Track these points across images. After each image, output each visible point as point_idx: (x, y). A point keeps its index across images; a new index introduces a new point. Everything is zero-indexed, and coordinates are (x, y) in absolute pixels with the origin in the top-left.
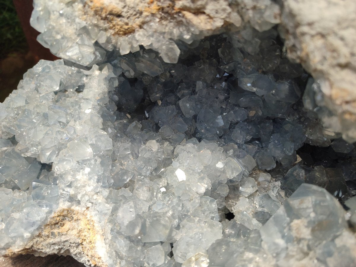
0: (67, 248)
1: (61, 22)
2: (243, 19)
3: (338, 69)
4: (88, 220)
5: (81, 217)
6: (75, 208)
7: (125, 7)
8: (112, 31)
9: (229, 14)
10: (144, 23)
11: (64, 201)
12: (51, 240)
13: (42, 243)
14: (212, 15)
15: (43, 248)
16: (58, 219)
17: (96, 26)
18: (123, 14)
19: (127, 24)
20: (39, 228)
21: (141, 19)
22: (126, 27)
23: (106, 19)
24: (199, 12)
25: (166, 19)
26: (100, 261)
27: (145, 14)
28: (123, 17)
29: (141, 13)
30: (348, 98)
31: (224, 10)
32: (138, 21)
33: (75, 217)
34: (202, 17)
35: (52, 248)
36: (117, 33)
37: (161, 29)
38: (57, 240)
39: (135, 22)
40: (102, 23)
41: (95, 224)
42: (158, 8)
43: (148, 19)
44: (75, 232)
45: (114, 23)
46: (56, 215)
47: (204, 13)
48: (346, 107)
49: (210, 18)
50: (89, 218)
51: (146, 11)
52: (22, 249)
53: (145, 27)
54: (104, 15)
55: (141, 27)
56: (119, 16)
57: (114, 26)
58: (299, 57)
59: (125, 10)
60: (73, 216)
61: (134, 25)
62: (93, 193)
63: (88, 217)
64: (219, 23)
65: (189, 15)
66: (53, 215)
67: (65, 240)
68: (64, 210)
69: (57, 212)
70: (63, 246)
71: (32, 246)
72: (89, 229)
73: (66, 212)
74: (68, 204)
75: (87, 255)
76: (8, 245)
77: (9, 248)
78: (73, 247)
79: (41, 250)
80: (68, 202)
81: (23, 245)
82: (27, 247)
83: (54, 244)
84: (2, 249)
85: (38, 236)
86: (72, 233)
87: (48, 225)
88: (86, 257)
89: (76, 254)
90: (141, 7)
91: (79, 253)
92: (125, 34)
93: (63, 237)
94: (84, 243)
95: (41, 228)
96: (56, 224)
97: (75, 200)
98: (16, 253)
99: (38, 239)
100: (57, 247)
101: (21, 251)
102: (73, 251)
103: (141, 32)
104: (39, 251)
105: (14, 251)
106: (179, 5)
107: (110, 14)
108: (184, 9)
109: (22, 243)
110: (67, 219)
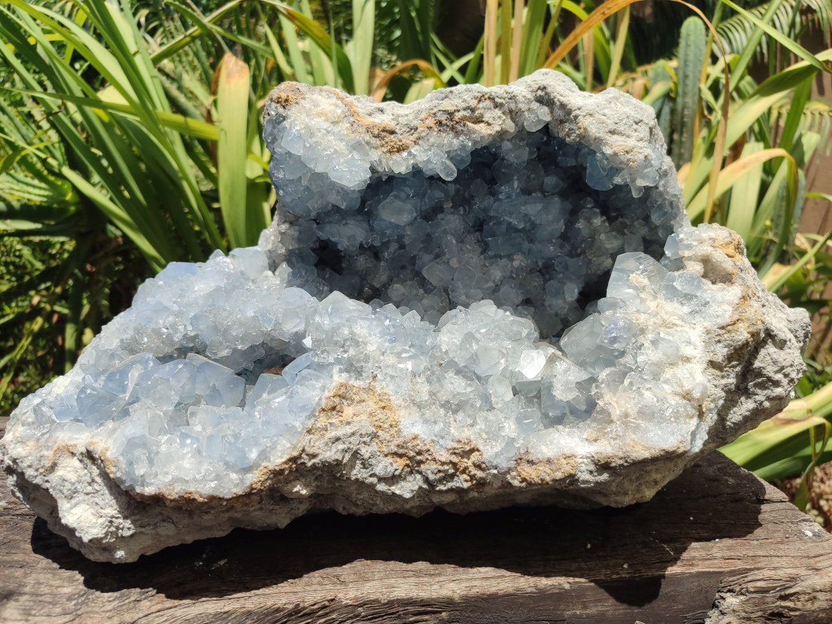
0: (355, 448)
1: (330, 138)
2: (516, 125)
3: (610, 135)
4: (379, 395)
5: (365, 396)
6: (355, 383)
7: (398, 124)
8: (385, 150)
9: (504, 120)
10: (418, 139)
11: (341, 371)
12: (333, 434)
13: (317, 444)
14: (490, 122)
15: (321, 451)
16: (335, 400)
17: (368, 143)
18: (397, 131)
19: (401, 141)
20: (312, 415)
21: (416, 135)
22: (401, 144)
23: (377, 136)
24: (478, 120)
25: (445, 131)
26: (419, 442)
27: (420, 129)
28: (397, 134)
29: (416, 129)
30: (627, 149)
31: (500, 117)
32: (412, 138)
33: (357, 398)
34: (482, 125)
35: (334, 450)
36: (390, 152)
37: (439, 141)
38: (339, 433)
39: (408, 139)
40: (374, 141)
41: (391, 398)
42: (435, 122)
43: (423, 134)
44: (364, 417)
45: (387, 140)
46: (332, 394)
47: (482, 122)
48: (629, 156)
49: (489, 124)
50: (379, 392)
51: (421, 127)
52: (288, 457)
53: (420, 142)
54: (376, 132)
55: (415, 143)
56: (392, 132)
57: (387, 143)
58: (578, 136)
59: (398, 127)
60: (354, 396)
61: (408, 142)
62: (378, 353)
63: (378, 390)
64: (498, 129)
65: (470, 124)
66: (327, 394)
67: (352, 431)
68: (341, 385)
69: (332, 388)
70: (350, 443)
71: (303, 450)
72: (384, 408)
73: (343, 390)
74: (345, 375)
75: (386, 456)
76: (264, 455)
77: (260, 465)
78: (363, 445)
79: (314, 461)
80: (345, 373)
81: (290, 448)
82: (295, 454)
83: (338, 439)
84: (248, 469)
85: (309, 432)
86: (359, 418)
87: (324, 410)
88: (386, 459)
89: (370, 458)
90: (415, 123)
91: (372, 456)
92: (399, 151)
93: (348, 427)
94: (380, 433)
95: (315, 416)
96: (334, 408)
97: (353, 368)
98: (277, 468)
99: (311, 436)
100: (341, 446)
101: (286, 463)
102: (365, 451)
103: (417, 147)
104: (309, 464)
105: (271, 467)
106: (458, 116)
107: (383, 131)
108: (464, 119)
109: (289, 445)
110: (346, 404)
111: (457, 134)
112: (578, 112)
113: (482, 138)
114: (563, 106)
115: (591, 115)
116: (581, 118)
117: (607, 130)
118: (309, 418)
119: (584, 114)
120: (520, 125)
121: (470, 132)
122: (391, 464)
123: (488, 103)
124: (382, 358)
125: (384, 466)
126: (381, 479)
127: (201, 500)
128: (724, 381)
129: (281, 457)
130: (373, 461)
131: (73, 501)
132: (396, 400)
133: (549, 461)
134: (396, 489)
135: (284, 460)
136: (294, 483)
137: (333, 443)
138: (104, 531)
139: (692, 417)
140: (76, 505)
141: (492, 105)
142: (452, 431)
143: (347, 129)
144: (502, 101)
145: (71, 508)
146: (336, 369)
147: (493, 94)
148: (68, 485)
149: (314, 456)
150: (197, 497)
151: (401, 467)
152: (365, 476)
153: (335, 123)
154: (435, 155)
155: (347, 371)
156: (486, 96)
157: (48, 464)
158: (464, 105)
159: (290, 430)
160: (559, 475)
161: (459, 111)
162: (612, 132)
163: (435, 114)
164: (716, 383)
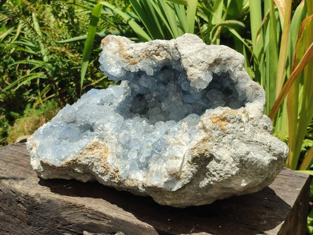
0: (93, 162)
1: (111, 60)
2: (171, 57)
4: (106, 148)
5: (102, 147)
6: (101, 142)
7: (134, 54)
8: (129, 63)
9: (167, 55)
10: (140, 60)
11: (97, 138)
12: (86, 156)
13: (82, 158)
15: (82, 160)
16: (92, 146)
17: (123, 61)
18: (133, 57)
19: (134, 60)
20: (82, 149)
21: (140, 59)
22: (134, 61)
23: (127, 59)
24: (158, 55)
25: (148, 58)
26: (109, 165)
27: (141, 56)
28: (133, 58)
29: (140, 56)
31: (165, 54)
32: (138, 59)
33: (100, 147)
34: (159, 56)
35: (86, 161)
36: (131, 64)
37: (146, 62)
38: (88, 156)
39: (137, 60)
40: (125, 60)
41: (109, 150)
42: (145, 54)
43: (142, 58)
44: (99, 153)
45: (130, 60)
46: (91, 144)
49: (161, 57)
51: (142, 56)
54: (126, 57)
55: (139, 62)
56: (132, 57)
57: (130, 61)
59: (134, 55)
61: (137, 61)
62: (110, 134)
63: (106, 146)
64: (164, 58)
65: (154, 56)
67: (93, 157)
69: (92, 142)
70: (92, 160)
71: (77, 159)
72: (105, 152)
73: (96, 144)
74: (98, 139)
75: (102, 167)
76: (66, 157)
77: (65, 160)
78: (96, 162)
79: (80, 162)
81: (73, 157)
82: (74, 159)
83: (87, 158)
84: (62, 160)
85: (81, 154)
86: (97, 153)
87: (87, 148)
88: (101, 168)
89: (96, 166)
90: (140, 54)
91: (98, 165)
92: (134, 64)
93: (92, 155)
94: (102, 159)
95: (83, 150)
96: (91, 149)
97: (101, 138)
98: (69, 162)
99: (81, 155)
100: (88, 160)
101: (72, 161)
102: (95, 164)
103: (139, 63)
104: (79, 163)
105: (67, 161)
106: (152, 52)
107: (129, 57)
108: (153, 54)
109: (73, 156)
110: (96, 148)
111: (152, 59)
112: (182, 56)
113: (159, 61)
115: (186, 58)
116: (183, 59)
117: (189, 65)
118: (82, 150)
121: (155, 59)
122: (102, 170)
123: (161, 48)
124: (111, 136)
125: (101, 170)
126: (100, 174)
127: (50, 165)
128: (191, 169)
129: (70, 159)
130: (97, 167)
131: (34, 159)
132: (110, 151)
133: (132, 180)
134: (103, 178)
135: (71, 160)
136: (76, 168)
137: (86, 159)
138: (38, 168)
139: (166, 177)
140: (34, 160)
141: (163, 49)
143: (118, 55)
144: (166, 48)
145: (33, 160)
147: (163, 45)
148: (33, 154)
149: (80, 161)
150: (50, 164)
151: (104, 171)
152: (95, 171)
153: (115, 53)
155: (99, 138)
156: (161, 46)
157: (30, 147)
158: (153, 49)
159: (75, 152)
160: (133, 185)
161: (152, 51)
162: (191, 66)
163: (146, 51)
164: (189, 169)
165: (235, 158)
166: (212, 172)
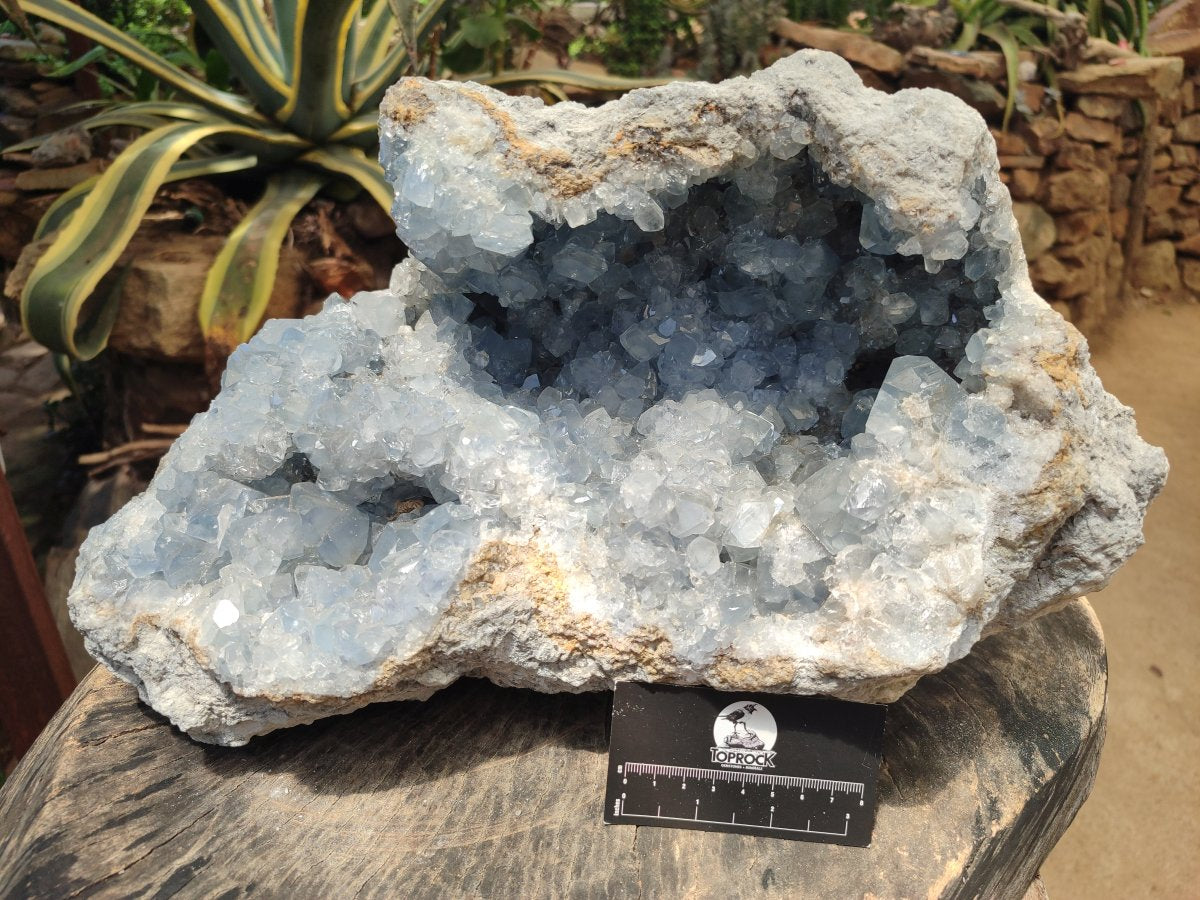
0: (508, 629)
1: (472, 183)
2: (758, 148)
3: (898, 178)
4: (543, 556)
5: (523, 557)
6: (511, 539)
7: (575, 150)
8: (555, 192)
9: (740, 142)
10: (607, 172)
11: (491, 526)
12: (479, 615)
13: (458, 628)
14: (716, 146)
15: (462, 637)
16: (482, 567)
17: (530, 184)
18: (574, 162)
19: (580, 177)
20: (452, 591)
21: (603, 167)
22: (580, 181)
23: (546, 172)
24: (699, 144)
25: (647, 160)
26: (591, 624)
27: (610, 158)
28: (574, 166)
29: (604, 157)
30: (921, 206)
31: (732, 138)
32: (598, 171)
33: (512, 560)
34: (704, 150)
35: (480, 634)
36: (564, 194)
37: (637, 177)
38: (486, 612)
39: (591, 174)
40: (540, 181)
41: (558, 560)
42: (632, 146)
43: (615, 165)
44: (521, 587)
45: (559, 176)
46: (478, 559)
47: (705, 145)
48: (922, 218)
49: (715, 150)
50: (542, 551)
51: (612, 154)
52: (420, 648)
53: (610, 177)
54: (542, 167)
55: (602, 179)
56: (567, 165)
57: (558, 181)
58: (849, 176)
59: (576, 155)
60: (509, 558)
61: (591, 178)
62: (543, 497)
63: (541, 548)
64: (729, 156)
65: (684, 150)
66: (471, 560)
67: (504, 608)
68: (491, 545)
69: (478, 551)
70: (502, 624)
71: (440, 638)
72: (548, 574)
73: (494, 551)
74: (496, 531)
75: (550, 636)
76: (389, 649)
77: (385, 660)
78: (519, 624)
79: (453, 649)
80: (497, 528)
81: (422, 638)
82: (429, 643)
83: (485, 621)
84: (372, 665)
85: (448, 613)
86: (514, 590)
87: (467, 582)
88: (549, 640)
89: (528, 640)
90: (602, 148)
91: (533, 636)
92: (577, 193)
93: (499, 602)
94: (542, 608)
95: (455, 592)
96: (481, 578)
97: (507, 520)
98: (407, 663)
99: (451, 618)
100: (490, 629)
101: (417, 655)
102: (522, 633)
103: (604, 187)
104: (449, 653)
105: (399, 662)
106: (668, 137)
107: (553, 163)
108: (676, 142)
109: (420, 634)
110: (497, 568)
111: (666, 165)
112: (851, 140)
113: (703, 171)
114: (830, 127)
115: (872, 144)
116: (855, 150)
117: (894, 171)
118: (448, 596)
119: (862, 142)
120: (763, 148)
121: (685, 162)
122: (556, 648)
123: (713, 116)
124: (547, 504)
125: (547, 649)
126: (542, 664)
127: (313, 701)
128: (1015, 565)
129: (411, 650)
130: (532, 644)
131: (164, 684)
132: (565, 563)
133: (759, 663)
134: (564, 676)
135: (414, 653)
136: (430, 672)
137: (479, 626)
138: (204, 719)
140: (167, 688)
141: (721, 120)
142: (635, 613)
143: (499, 162)
144: (738, 111)
145: (162, 692)
146: (484, 524)
147: (723, 101)
148: (155, 666)
149: (454, 644)
150: (307, 698)
151: (568, 652)
152: (522, 660)
153: (479, 155)
154: (632, 198)
155: (500, 524)
156: (713, 105)
157: (128, 640)
158: (677, 120)
159: (423, 615)
160: (770, 681)
161: (669, 129)
162: (904, 174)
163: (632, 132)
164: (1002, 566)
165: (1140, 487)
166: (1087, 555)
